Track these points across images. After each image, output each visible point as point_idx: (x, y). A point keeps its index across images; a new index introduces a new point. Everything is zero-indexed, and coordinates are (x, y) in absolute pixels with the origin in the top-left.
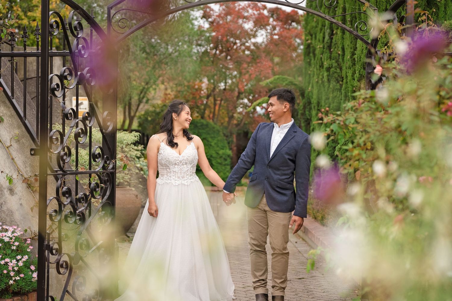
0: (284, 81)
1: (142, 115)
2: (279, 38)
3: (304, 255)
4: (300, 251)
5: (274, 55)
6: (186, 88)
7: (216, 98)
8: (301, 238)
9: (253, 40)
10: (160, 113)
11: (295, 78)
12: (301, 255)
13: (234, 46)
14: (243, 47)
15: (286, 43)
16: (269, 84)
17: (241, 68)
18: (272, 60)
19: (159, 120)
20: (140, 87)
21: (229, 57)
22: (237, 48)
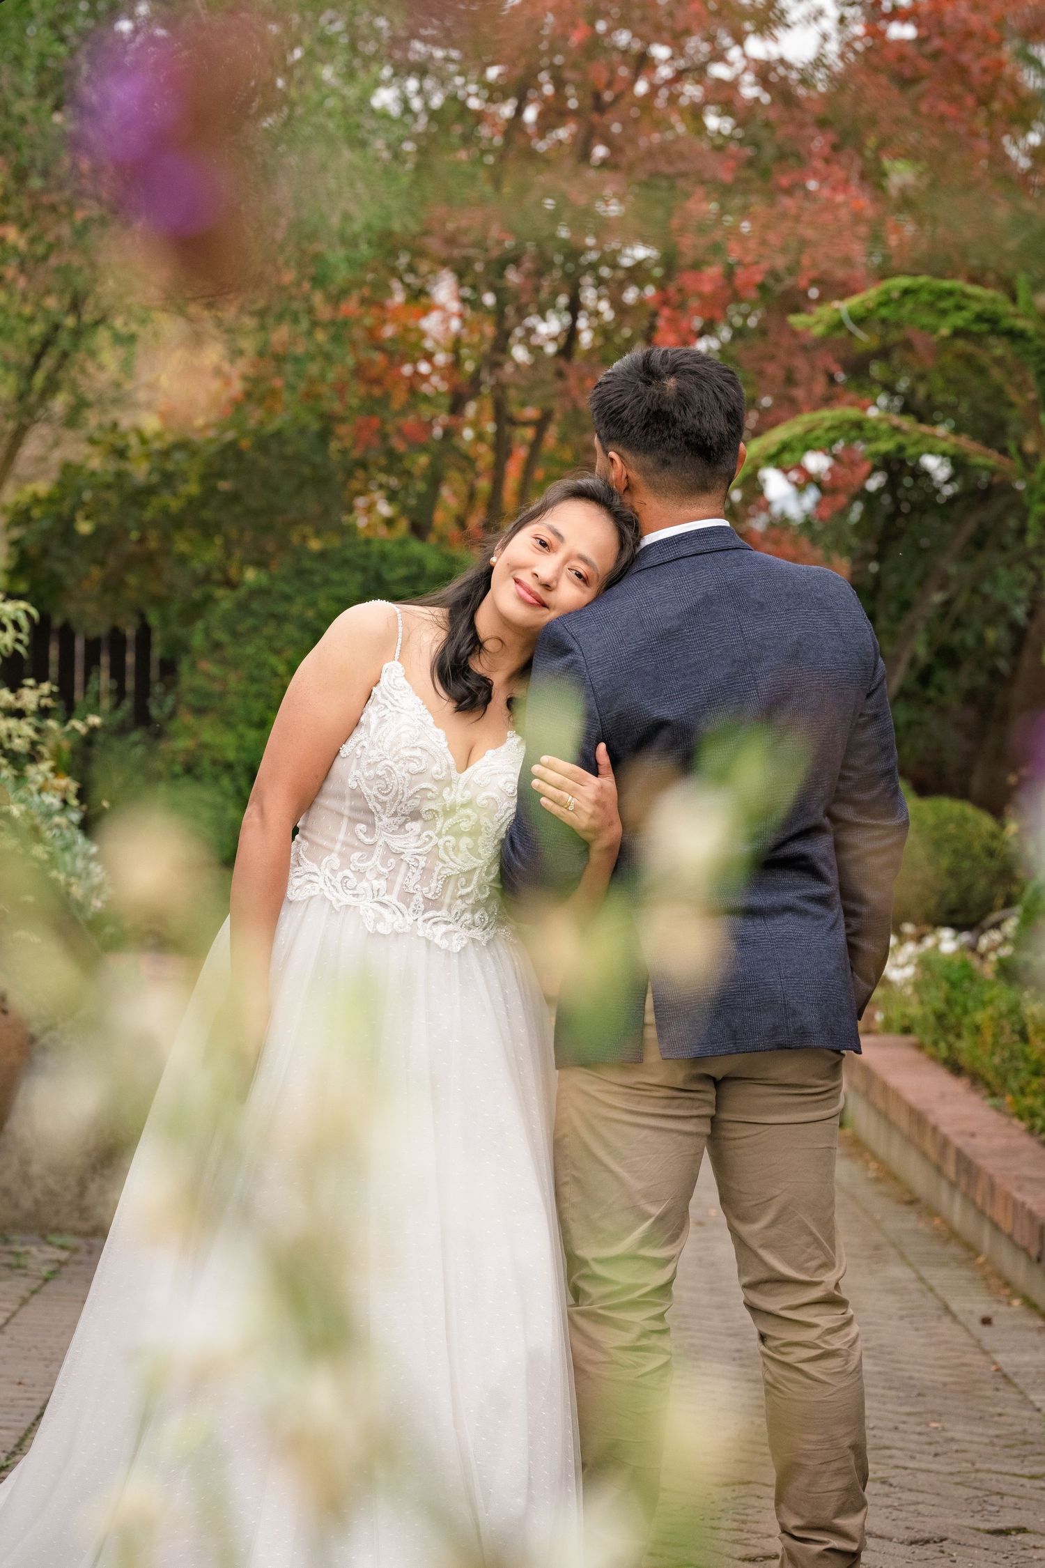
0: (944, 313)
1: (36, 500)
2: (920, 41)
3: (1033, 1397)
4: (1006, 1370)
5: (882, 146)
6: (321, 336)
7: (514, 410)
8: (1015, 1293)
9: (757, 47)
10: (149, 491)
11: (1014, 299)
12: (1009, 1394)
13: (633, 82)
14: (692, 91)
15: (962, 72)
16: (850, 326)
17: (675, 223)
18: (873, 178)
19: (142, 540)
20: (31, 320)
21: (600, 151)
22: (654, 90)
